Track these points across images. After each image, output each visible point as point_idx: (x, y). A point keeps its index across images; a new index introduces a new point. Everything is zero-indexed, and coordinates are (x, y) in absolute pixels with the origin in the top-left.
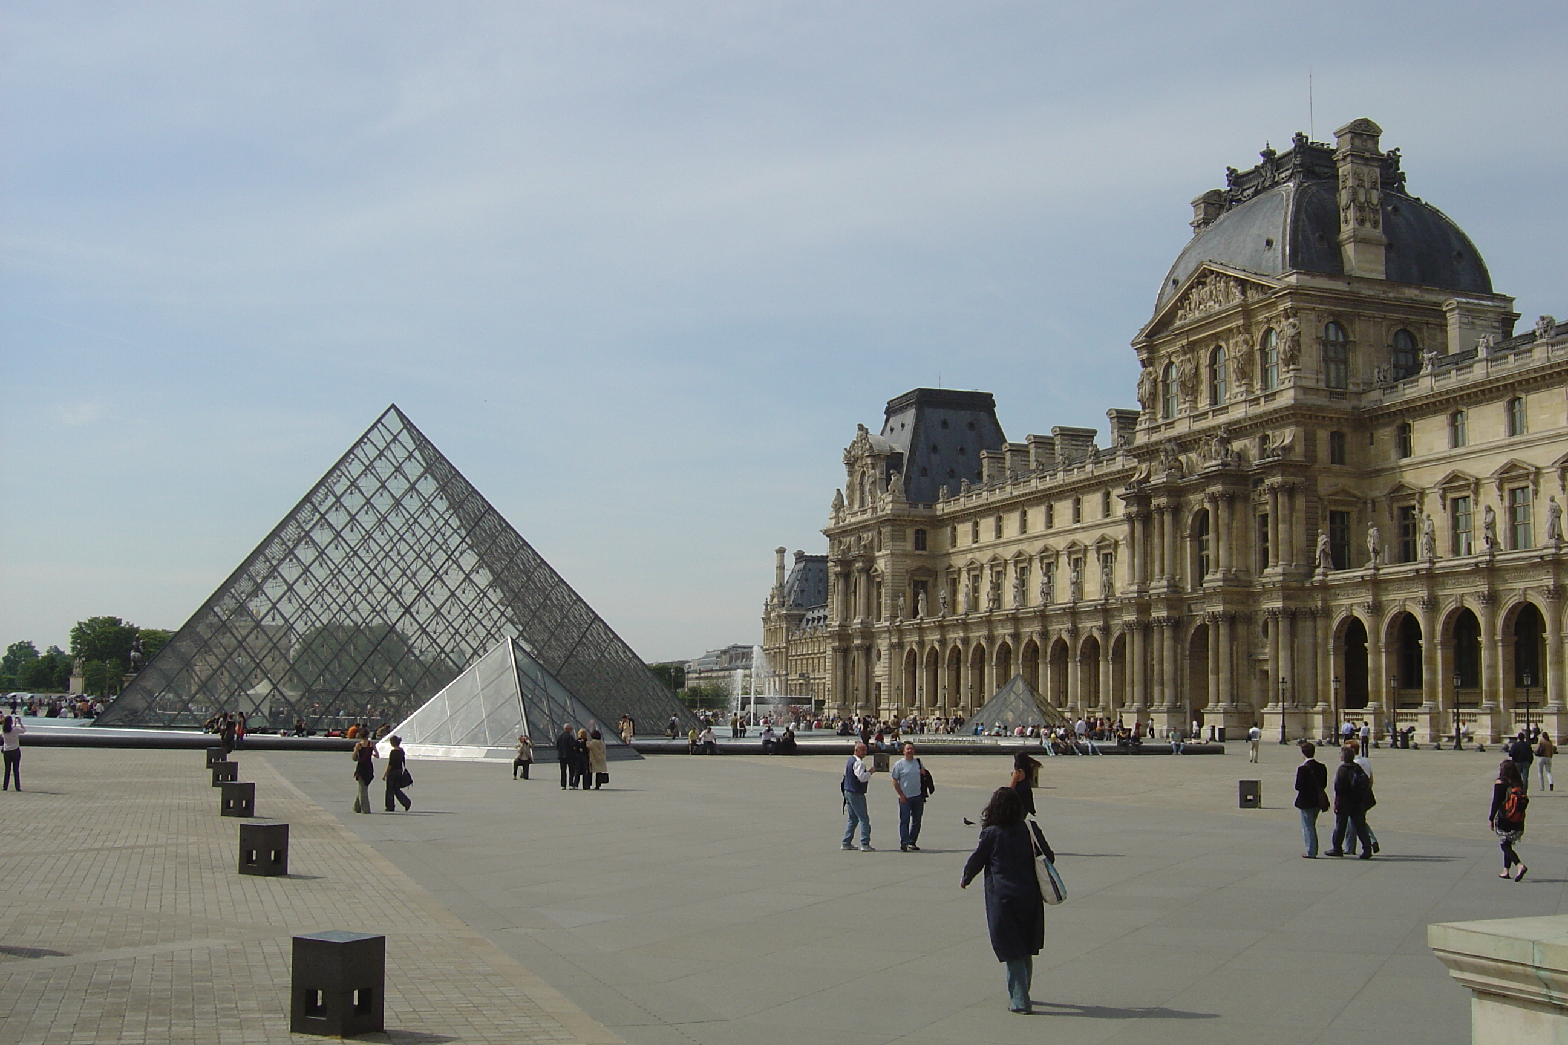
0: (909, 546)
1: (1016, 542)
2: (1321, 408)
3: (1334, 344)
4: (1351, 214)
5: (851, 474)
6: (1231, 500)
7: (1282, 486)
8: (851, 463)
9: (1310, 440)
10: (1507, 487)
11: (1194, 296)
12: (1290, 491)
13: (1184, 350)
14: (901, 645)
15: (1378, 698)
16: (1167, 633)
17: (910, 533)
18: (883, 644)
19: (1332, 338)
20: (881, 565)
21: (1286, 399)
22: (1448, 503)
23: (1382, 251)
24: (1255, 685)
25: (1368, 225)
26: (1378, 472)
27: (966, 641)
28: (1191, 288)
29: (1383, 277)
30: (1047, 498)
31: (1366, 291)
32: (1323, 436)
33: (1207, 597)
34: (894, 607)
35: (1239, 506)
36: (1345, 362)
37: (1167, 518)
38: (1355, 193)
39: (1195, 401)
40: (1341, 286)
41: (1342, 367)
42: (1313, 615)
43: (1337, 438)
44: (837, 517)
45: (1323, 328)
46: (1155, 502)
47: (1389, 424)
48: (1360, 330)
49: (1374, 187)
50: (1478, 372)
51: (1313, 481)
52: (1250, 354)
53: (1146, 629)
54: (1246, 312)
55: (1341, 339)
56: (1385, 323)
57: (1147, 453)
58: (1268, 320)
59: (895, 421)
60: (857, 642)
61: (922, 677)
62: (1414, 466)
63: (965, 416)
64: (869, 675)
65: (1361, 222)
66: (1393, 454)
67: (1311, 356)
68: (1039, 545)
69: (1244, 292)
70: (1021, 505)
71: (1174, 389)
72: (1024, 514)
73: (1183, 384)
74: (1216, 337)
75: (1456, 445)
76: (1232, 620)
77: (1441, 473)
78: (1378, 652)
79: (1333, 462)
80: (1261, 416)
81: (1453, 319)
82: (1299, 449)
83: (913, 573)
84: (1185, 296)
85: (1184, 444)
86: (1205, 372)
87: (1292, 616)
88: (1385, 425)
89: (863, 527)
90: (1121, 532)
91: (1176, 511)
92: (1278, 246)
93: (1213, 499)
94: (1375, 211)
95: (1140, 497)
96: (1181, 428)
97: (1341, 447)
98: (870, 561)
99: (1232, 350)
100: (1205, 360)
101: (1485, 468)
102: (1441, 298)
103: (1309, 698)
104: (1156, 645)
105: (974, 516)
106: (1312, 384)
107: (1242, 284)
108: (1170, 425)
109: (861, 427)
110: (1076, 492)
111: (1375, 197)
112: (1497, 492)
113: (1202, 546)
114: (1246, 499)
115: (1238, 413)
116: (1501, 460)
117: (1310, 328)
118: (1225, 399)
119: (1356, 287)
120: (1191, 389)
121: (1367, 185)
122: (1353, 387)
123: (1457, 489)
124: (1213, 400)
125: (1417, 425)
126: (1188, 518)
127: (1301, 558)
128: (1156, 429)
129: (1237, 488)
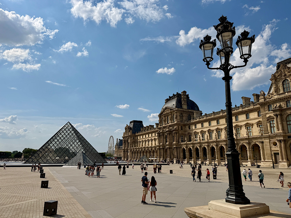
0: (132, 139)
1: (145, 138)
2: (180, 124)
3: (181, 116)
4: (183, 102)
7: (175, 133)
9: (178, 127)
11: (165, 111)
12: (176, 133)
14: (131, 151)
16: (162, 150)
17: (132, 137)
18: (129, 151)
20: (129, 141)
21: (176, 122)
22: (195, 135)
24: (173, 156)
26: (186, 131)
27: (139, 150)
29: (187, 109)
30: (148, 133)
32: (180, 127)
33: (167, 145)
34: (130, 146)
37: (162, 136)
38: (183, 99)
39: (165, 123)
40: (182, 110)
41: (182, 119)
42: (179, 148)
43: (181, 127)
45: (180, 114)
46: (161, 134)
47: (188, 125)
48: (184, 115)
50: (198, 120)
51: (179, 132)
52: (172, 117)
53: (160, 149)
54: (171, 112)
56: (187, 114)
57: (160, 128)
58: (174, 113)
59: (131, 124)
60: (126, 150)
61: (134, 154)
62: (191, 130)
64: (127, 154)
65: (184, 102)
66: (188, 129)
67: (179, 117)
69: (171, 110)
70: (145, 134)
71: (163, 121)
73: (164, 121)
74: (168, 115)
76: (170, 148)
77: (194, 131)
78: (187, 152)
81: (195, 113)
82: (177, 128)
83: (133, 142)
85: (164, 127)
86: (166, 119)
87: (177, 148)
89: (127, 136)
90: (157, 137)
92: (175, 105)
93: (167, 134)
94: (186, 101)
95: (159, 134)
96: (164, 126)
98: (128, 140)
99: (169, 117)
101: (199, 131)
102: (193, 111)
103: (179, 158)
105: (140, 135)
106: (178, 121)
109: (127, 125)
110: (152, 133)
111: (186, 99)
112: (200, 134)
113: (166, 139)
115: (170, 124)
117: (178, 114)
118: (169, 122)
119: (184, 110)
122: (183, 121)
123: (196, 133)
124: (167, 122)
125: (191, 126)
126: (164, 136)
127: (178, 141)
128: (161, 126)
129: (170, 133)
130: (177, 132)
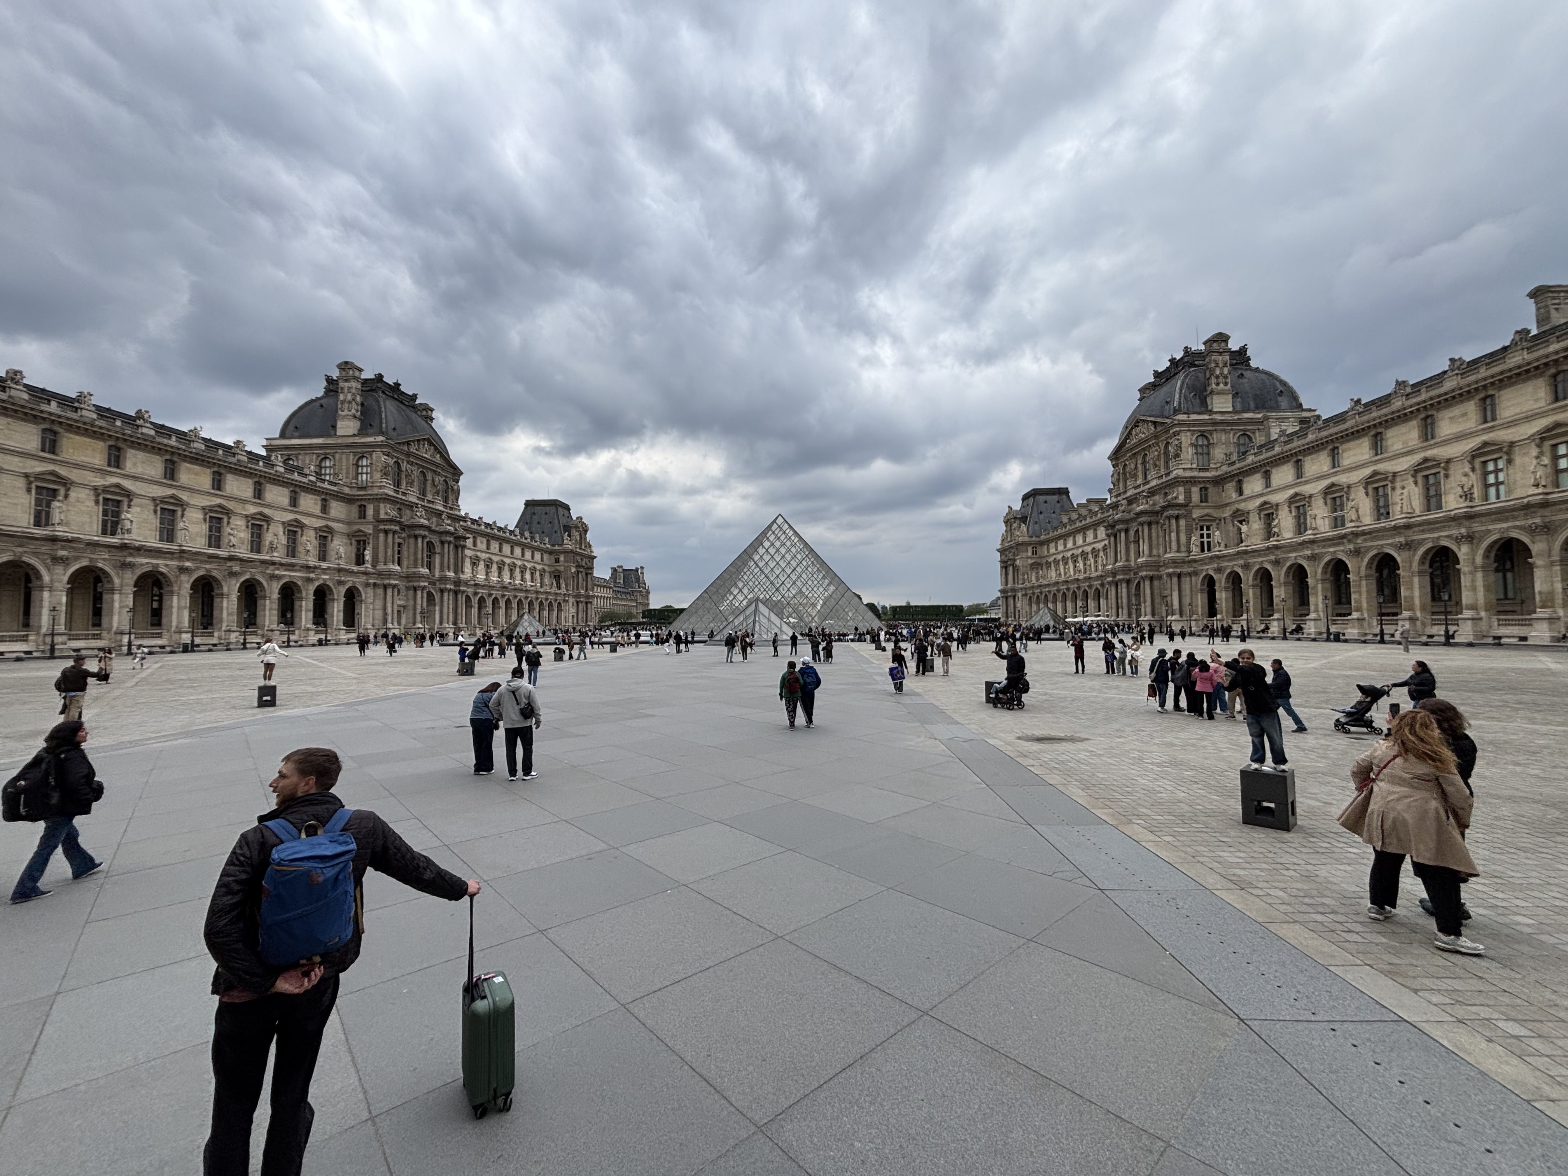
0: (1030, 554)
1: (1072, 549)
2: (1192, 477)
3: (1201, 446)
4: (1211, 381)
5: (1006, 526)
6: (1150, 524)
7: (1172, 516)
8: (1006, 522)
9: (1187, 493)
10: (1293, 506)
11: (1134, 433)
12: (1176, 517)
13: (1131, 458)
14: (1026, 595)
15: (1222, 613)
16: (1124, 585)
17: (1030, 549)
18: (1020, 594)
19: (1200, 443)
20: (1018, 562)
21: (1174, 474)
22: (1262, 516)
23: (1230, 396)
24: (1164, 608)
25: (1221, 385)
26: (1227, 505)
28: (1132, 429)
29: (1231, 409)
30: (1083, 530)
31: (1219, 417)
32: (1195, 490)
33: (1140, 568)
34: (1024, 579)
35: (1154, 527)
36: (1208, 454)
37: (1123, 534)
38: (1213, 371)
39: (1136, 480)
40: (1206, 417)
41: (1206, 457)
42: (1190, 575)
43: (1204, 490)
44: (1002, 544)
45: (1194, 438)
46: (1117, 527)
47: (1232, 481)
48: (1215, 438)
49: (1225, 365)
50: (1278, 450)
51: (1190, 512)
52: (1159, 456)
54: (1156, 436)
55: (1206, 442)
56: (1232, 433)
58: (1167, 438)
61: (1034, 607)
62: (1245, 500)
63: (1056, 497)
64: (1017, 607)
65: (1218, 384)
66: (1234, 495)
67: (1188, 453)
68: (1080, 550)
69: (1155, 427)
70: (1073, 533)
71: (1127, 476)
72: (1074, 537)
73: (1131, 473)
74: (1144, 449)
75: (1267, 487)
76: (1151, 579)
77: (1258, 502)
78: (1222, 591)
79: (1201, 501)
80: (1162, 483)
82: (1181, 497)
83: (1032, 564)
84: (1130, 433)
85: (1130, 500)
86: (1140, 466)
87: (1179, 576)
88: (1229, 482)
89: (1012, 547)
91: (1127, 531)
92: (1171, 403)
93: (1142, 524)
94: (1226, 377)
96: (1129, 494)
97: (1206, 495)
98: (1015, 560)
99: (1153, 454)
100: (1140, 461)
101: (1280, 497)
102: (1268, 415)
103: (1189, 613)
104: (1119, 591)
105: (1056, 539)
106: (1189, 466)
107: (1154, 423)
108: (1125, 492)
109: (1009, 507)
110: (1095, 526)
111: (1226, 371)
112: (1287, 509)
114: (1157, 523)
115: (1154, 483)
116: (1291, 492)
117: (1186, 439)
118: (1149, 478)
119: (1214, 416)
120: (1135, 476)
121: (1221, 365)
122: (1212, 466)
123: (1267, 509)
124: (1145, 477)
125: (1246, 480)
126: (1132, 533)
127: (1183, 548)
128: (1119, 495)
129: (1152, 518)
130: (1180, 512)
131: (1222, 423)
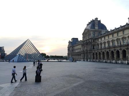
2: (92, 38)
5: (69, 43)
10: (104, 43)
13: (85, 35)
15: (95, 58)
16: (83, 54)
17: (72, 47)
22: (101, 45)
23: (98, 27)
28: (85, 30)
35: (87, 45)
40: (94, 30)
44: (68, 46)
45: (93, 33)
46: (83, 45)
50: (102, 35)
59: (72, 40)
63: (76, 40)
65: (96, 25)
66: (97, 41)
68: (79, 48)
70: (78, 45)
75: (101, 40)
78: (95, 55)
79: (93, 42)
80: (89, 39)
85: (84, 41)
87: (90, 53)
92: (90, 27)
98: (70, 49)
121: (97, 22)
122: (95, 37)
124: (86, 38)
130: (90, 43)
131: (97, 31)
